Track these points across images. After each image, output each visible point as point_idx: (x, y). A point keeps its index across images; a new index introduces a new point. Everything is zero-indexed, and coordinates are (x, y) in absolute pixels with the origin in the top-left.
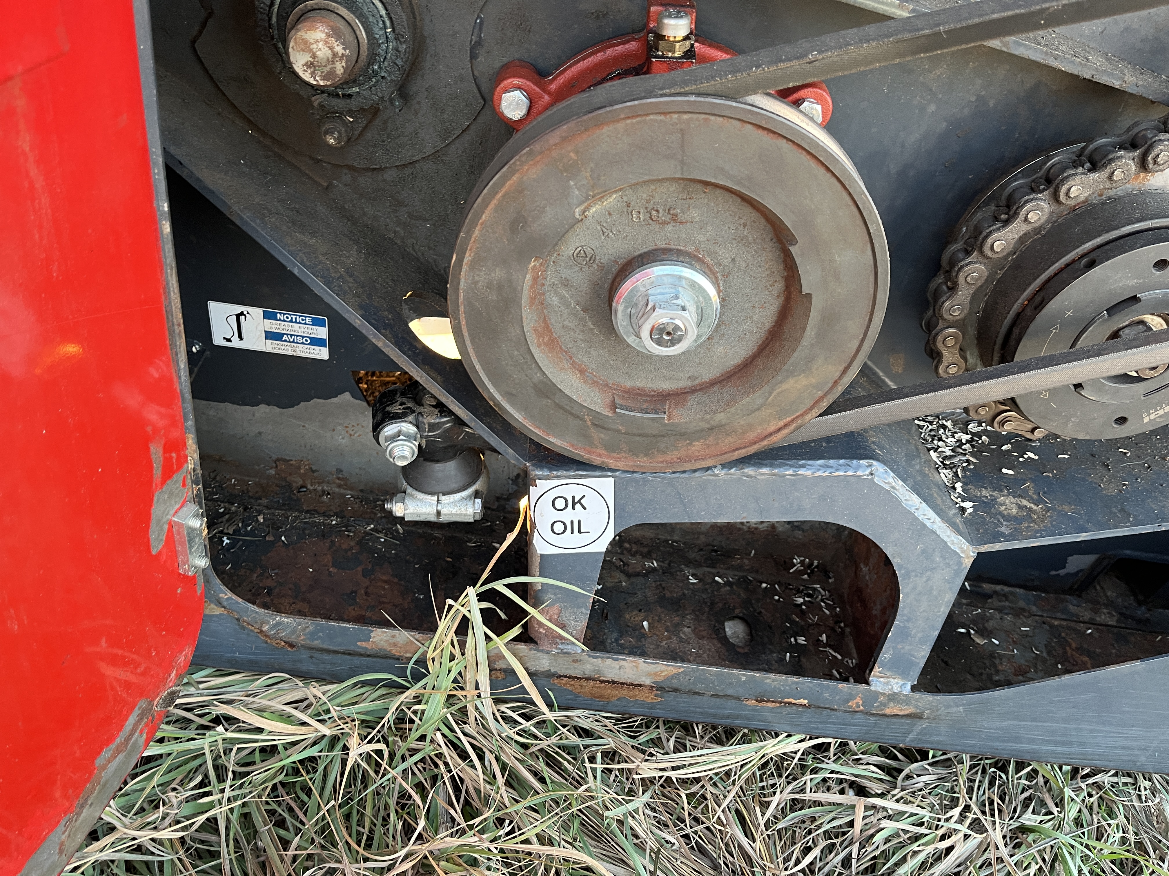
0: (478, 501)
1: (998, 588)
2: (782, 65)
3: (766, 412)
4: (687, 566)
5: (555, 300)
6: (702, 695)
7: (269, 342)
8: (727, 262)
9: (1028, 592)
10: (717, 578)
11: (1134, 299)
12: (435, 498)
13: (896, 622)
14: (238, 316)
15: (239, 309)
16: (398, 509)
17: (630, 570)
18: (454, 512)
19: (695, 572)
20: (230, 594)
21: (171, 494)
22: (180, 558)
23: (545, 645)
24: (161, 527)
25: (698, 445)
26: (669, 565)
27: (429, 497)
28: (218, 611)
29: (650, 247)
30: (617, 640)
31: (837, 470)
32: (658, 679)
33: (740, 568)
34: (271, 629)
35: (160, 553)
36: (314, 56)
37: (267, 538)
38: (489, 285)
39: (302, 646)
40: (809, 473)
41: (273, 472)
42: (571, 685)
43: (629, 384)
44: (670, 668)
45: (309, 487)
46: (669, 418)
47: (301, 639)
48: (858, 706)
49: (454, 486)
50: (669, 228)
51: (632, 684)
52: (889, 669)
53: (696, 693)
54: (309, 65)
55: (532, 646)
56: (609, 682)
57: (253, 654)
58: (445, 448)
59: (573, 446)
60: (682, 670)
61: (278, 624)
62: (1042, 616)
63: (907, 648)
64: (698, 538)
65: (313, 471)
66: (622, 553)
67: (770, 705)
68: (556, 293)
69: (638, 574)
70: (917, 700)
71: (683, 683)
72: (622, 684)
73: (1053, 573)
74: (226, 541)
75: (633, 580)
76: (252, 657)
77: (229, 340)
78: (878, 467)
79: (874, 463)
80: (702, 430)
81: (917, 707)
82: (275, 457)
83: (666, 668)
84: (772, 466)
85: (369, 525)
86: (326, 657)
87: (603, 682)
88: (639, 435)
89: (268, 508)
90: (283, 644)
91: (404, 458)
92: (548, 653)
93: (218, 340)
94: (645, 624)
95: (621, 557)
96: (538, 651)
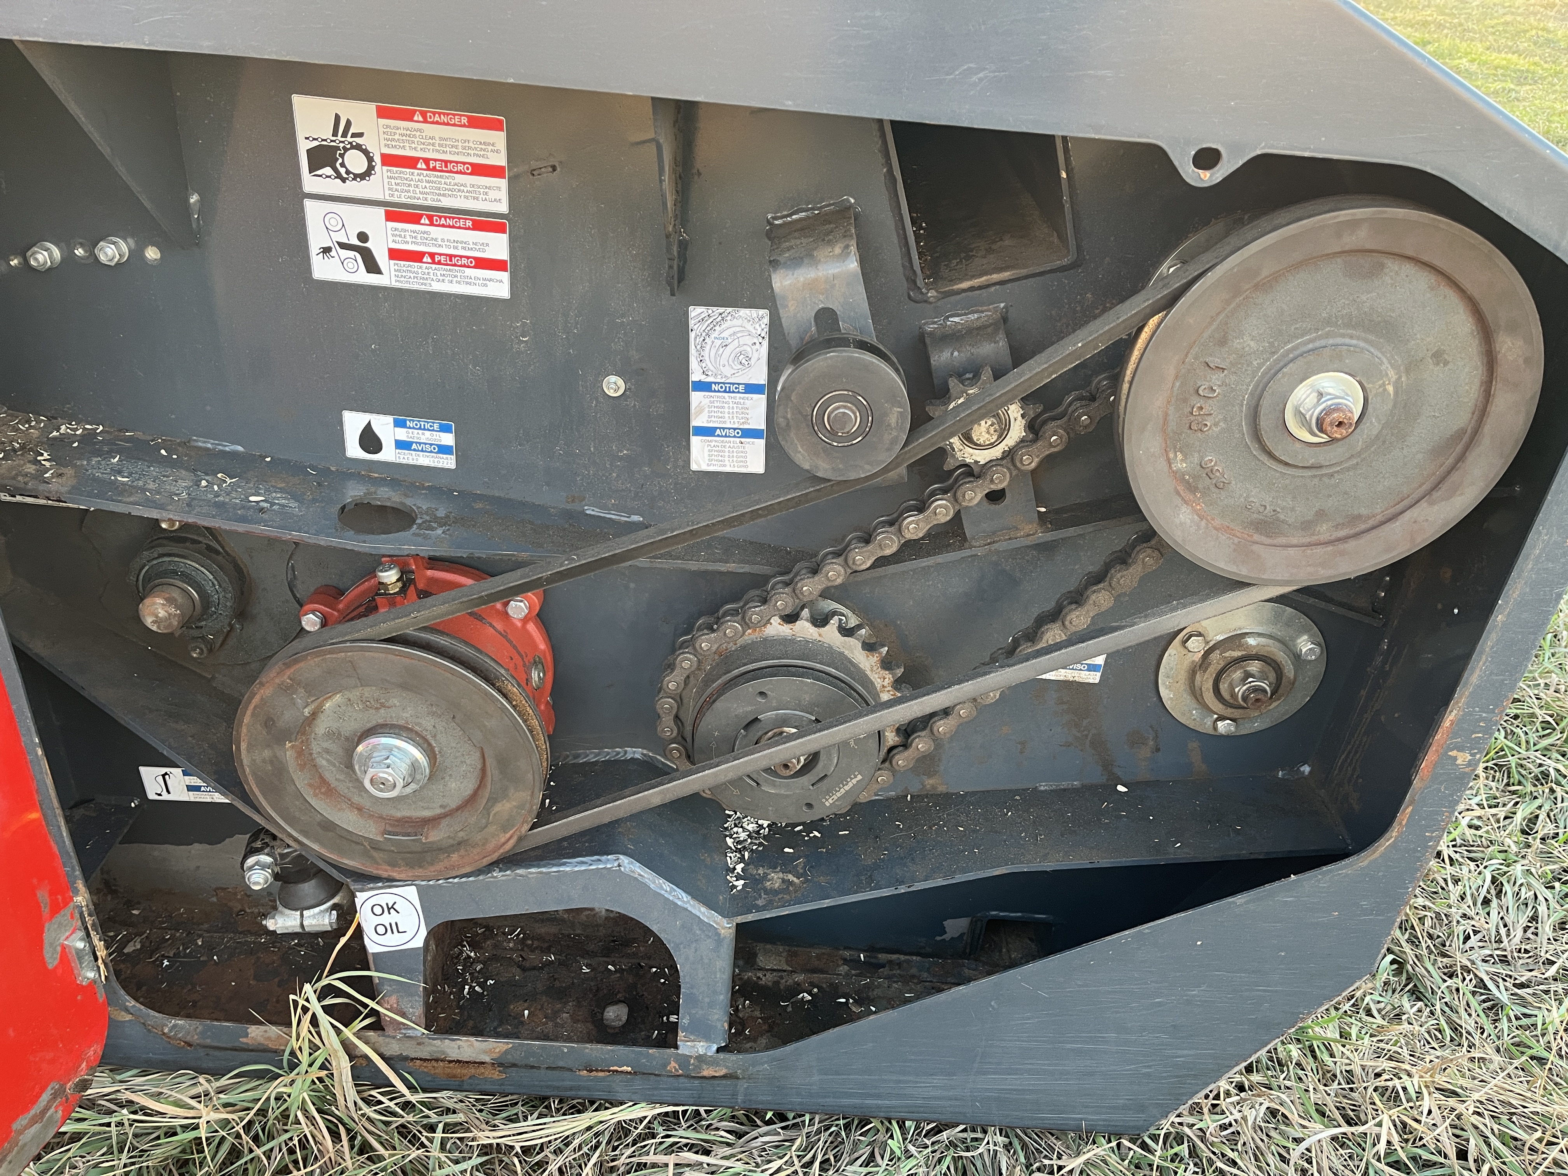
0: (334, 912)
1: (894, 957)
2: (397, 621)
3: (492, 829)
4: (583, 957)
5: (324, 763)
6: (539, 1068)
7: (191, 793)
8: (430, 728)
9: (924, 960)
10: (610, 967)
11: (756, 719)
12: (298, 913)
13: (682, 990)
14: (164, 776)
15: (163, 770)
16: (271, 924)
17: (527, 964)
18: (314, 923)
19: (589, 962)
20: (133, 1003)
21: (60, 924)
22: (76, 972)
23: (390, 1031)
24: (55, 949)
25: (455, 856)
26: (566, 956)
27: (293, 912)
28: (128, 1017)
29: (374, 723)
30: (495, 1028)
31: (591, 865)
32: (495, 1056)
33: (635, 955)
34: (170, 1031)
35: (56, 968)
36: (157, 616)
37: (201, 959)
38: (264, 761)
39: (198, 1044)
40: (568, 869)
41: (214, 899)
42: (425, 1067)
43: (399, 815)
44: (500, 1044)
45: (248, 910)
46: (426, 838)
47: (195, 1039)
48: (676, 1070)
49: (312, 902)
50: (382, 711)
51: (475, 1063)
52: (692, 1033)
53: (533, 1067)
54: (154, 622)
55: (380, 1032)
56: (454, 1061)
57: (162, 1054)
58: (297, 872)
59: (363, 865)
60: (511, 1045)
61: (175, 1026)
62: (931, 982)
63: (700, 1012)
64: (598, 930)
65: (249, 896)
66: (522, 950)
67: (601, 1074)
68: (323, 758)
69: (534, 968)
70: (724, 1060)
71: (517, 1057)
72: (467, 1062)
73: (938, 938)
74: (166, 963)
75: (527, 973)
76: (162, 1057)
77: (160, 795)
78: (624, 860)
79: (621, 857)
80: (453, 846)
81: (727, 1067)
82: (214, 886)
83: (497, 1044)
84: (539, 866)
85: (293, 940)
86: (217, 1053)
87: (450, 1062)
88: (409, 853)
89: (207, 931)
90: (183, 1044)
91: (257, 883)
92: (394, 1037)
93: (152, 796)
94: (526, 1012)
95: (522, 953)
96: (384, 1036)
